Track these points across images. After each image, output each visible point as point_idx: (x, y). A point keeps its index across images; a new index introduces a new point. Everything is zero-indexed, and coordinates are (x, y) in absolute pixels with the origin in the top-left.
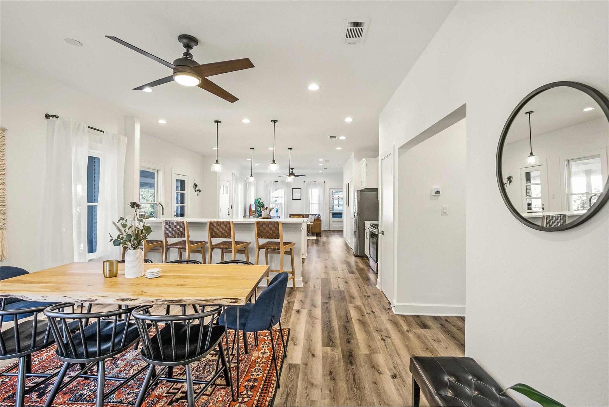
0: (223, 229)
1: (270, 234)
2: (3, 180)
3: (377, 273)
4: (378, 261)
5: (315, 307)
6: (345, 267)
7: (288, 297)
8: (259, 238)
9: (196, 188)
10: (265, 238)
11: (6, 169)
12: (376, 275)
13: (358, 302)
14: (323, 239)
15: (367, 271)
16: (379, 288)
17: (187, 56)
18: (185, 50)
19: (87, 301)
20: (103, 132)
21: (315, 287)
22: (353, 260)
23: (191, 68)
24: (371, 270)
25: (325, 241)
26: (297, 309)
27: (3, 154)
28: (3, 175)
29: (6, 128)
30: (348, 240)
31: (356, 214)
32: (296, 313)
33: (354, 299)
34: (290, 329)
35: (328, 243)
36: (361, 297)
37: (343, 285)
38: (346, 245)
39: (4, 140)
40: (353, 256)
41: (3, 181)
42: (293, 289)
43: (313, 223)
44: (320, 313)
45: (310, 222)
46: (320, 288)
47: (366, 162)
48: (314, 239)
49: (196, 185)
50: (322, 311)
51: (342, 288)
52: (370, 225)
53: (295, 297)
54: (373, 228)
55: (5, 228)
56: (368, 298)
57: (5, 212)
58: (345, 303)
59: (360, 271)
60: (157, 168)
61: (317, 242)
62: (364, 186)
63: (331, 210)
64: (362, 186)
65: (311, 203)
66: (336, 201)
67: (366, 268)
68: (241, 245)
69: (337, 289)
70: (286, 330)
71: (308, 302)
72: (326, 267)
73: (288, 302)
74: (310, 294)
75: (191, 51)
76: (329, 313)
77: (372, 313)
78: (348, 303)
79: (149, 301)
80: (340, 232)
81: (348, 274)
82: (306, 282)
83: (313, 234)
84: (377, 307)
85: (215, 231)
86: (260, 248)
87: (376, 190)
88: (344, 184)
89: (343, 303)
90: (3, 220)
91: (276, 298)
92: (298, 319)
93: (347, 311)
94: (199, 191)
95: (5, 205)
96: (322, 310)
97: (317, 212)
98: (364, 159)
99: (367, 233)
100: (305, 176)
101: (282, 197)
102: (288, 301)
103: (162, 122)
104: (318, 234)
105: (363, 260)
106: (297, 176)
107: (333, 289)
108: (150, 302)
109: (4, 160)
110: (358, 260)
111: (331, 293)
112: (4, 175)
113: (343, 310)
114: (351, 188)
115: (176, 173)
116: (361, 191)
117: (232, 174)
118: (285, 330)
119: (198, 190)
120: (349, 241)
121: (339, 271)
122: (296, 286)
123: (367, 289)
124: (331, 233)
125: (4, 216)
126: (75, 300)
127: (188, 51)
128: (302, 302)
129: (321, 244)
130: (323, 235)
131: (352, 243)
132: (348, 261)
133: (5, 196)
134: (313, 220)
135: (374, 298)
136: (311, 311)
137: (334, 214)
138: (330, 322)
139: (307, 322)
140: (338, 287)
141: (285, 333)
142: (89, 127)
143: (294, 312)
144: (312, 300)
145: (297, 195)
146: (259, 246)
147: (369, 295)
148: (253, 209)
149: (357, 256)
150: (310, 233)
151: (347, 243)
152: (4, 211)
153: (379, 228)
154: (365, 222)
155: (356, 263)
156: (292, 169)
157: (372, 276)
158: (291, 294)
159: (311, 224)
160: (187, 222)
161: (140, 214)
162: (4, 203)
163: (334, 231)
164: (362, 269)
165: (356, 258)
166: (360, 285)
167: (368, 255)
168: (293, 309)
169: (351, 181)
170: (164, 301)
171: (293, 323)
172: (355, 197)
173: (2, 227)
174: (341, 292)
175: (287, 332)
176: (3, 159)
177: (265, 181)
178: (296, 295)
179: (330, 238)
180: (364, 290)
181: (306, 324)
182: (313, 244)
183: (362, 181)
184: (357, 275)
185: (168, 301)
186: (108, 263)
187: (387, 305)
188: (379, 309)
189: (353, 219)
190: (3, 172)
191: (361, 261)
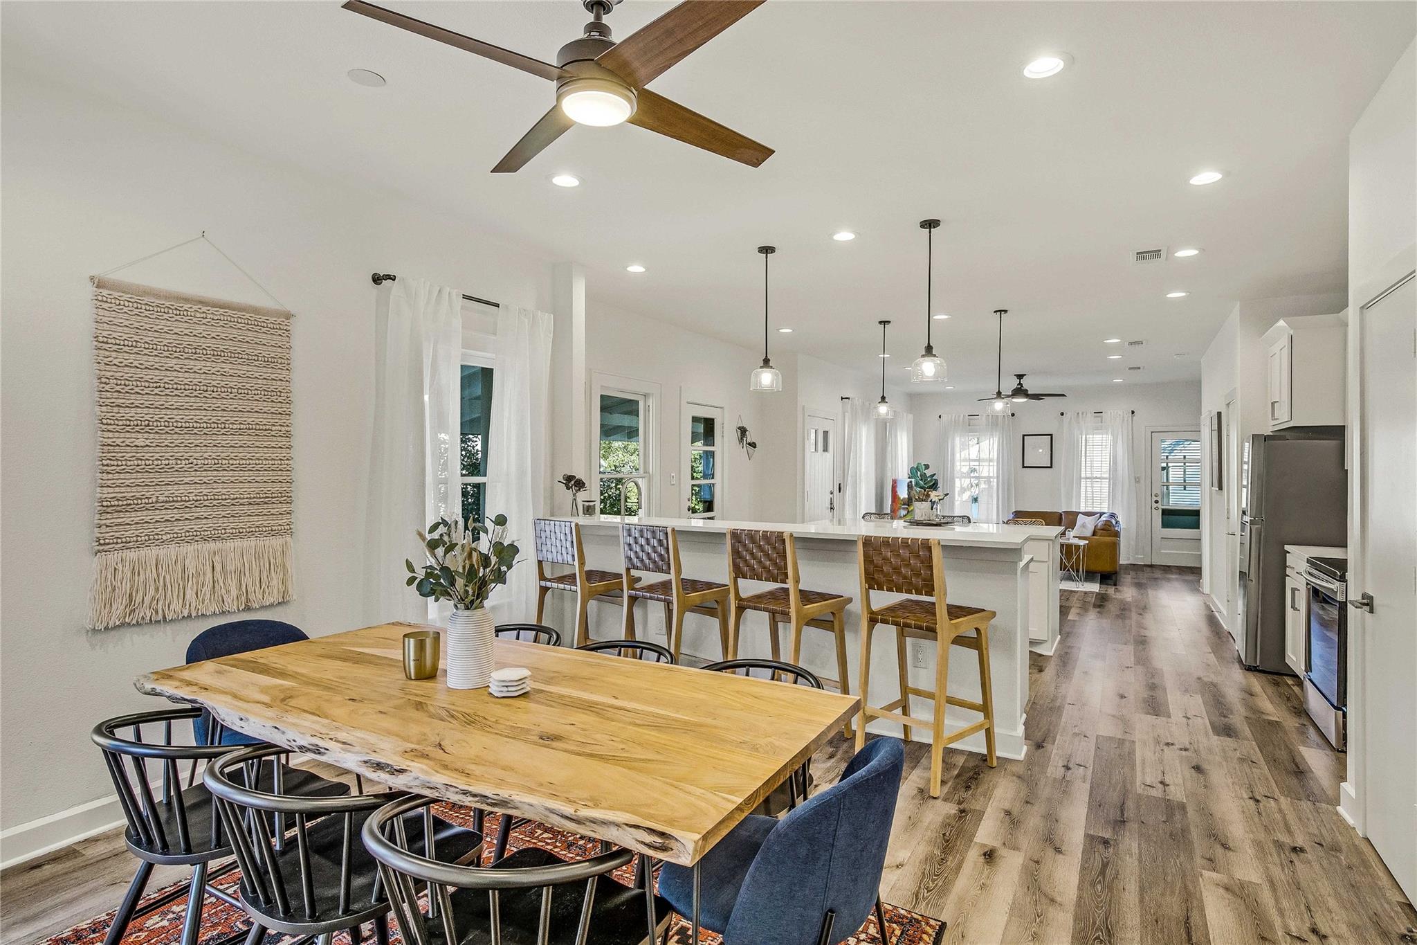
0: (767, 555)
1: (905, 578)
2: (287, 426)
3: (1340, 750)
4: (1345, 705)
5: (1058, 850)
6: (1197, 704)
7: (963, 789)
8: (871, 587)
9: (745, 439)
10: (890, 590)
11: (292, 402)
12: (1337, 759)
13: (1248, 869)
14: (1127, 593)
15: (1294, 737)
16: (1351, 821)
17: (592, 33)
18: (590, 17)
19: (310, 750)
20: (498, 306)
21: (1067, 768)
22: (1234, 681)
23: (598, 64)
24: (1312, 731)
25: (1130, 600)
26: (985, 845)
27: (287, 369)
28: (287, 414)
29: (292, 313)
30: (1219, 605)
31: (1247, 518)
32: (982, 859)
33: (1229, 849)
34: (943, 926)
35: (1143, 609)
36: (1259, 846)
37: (1184, 780)
38: (1212, 621)
39: (288, 339)
40: (1237, 666)
41: (287, 429)
42: (986, 760)
43: (1087, 542)
44: (1074, 879)
45: (1080, 538)
46: (1089, 772)
47: (1292, 332)
48: (1093, 593)
49: (743, 431)
50: (1081, 872)
51: (1177, 793)
52: (1308, 561)
53: (987, 795)
54: (1322, 575)
55: (290, 531)
56: (1293, 856)
57: (291, 497)
58: (1182, 858)
59: (1266, 730)
60: (644, 391)
61: (1101, 602)
62: (1284, 419)
63: (1157, 502)
64: (1274, 419)
65: (1087, 478)
66: (1175, 475)
67: (1291, 722)
68: (821, 605)
69: (1157, 792)
70: (931, 926)
71: (1034, 821)
72: (1122, 697)
73: (962, 811)
74: (1045, 791)
75: (606, 19)
76: (1110, 889)
77: (1313, 938)
78: (1199, 861)
79: (428, 785)
80: (1191, 573)
81: (1207, 735)
82: (1038, 739)
83: (1090, 576)
84: (1341, 915)
85: (746, 560)
86: (873, 619)
87: (1337, 433)
88: (1203, 416)
89: (1178, 856)
90: (288, 513)
91: (841, 843)
92: (983, 886)
93: (1190, 899)
94: (753, 445)
95: (291, 481)
96: (1083, 869)
97: (1106, 505)
98: (1281, 323)
99: (1294, 590)
100: (1063, 395)
101: (990, 460)
102: (962, 807)
103: (636, 269)
104: (1109, 578)
105: (1277, 684)
106: (1037, 397)
107: (1139, 791)
108: (432, 788)
109: (289, 382)
110: (1256, 683)
111: (1130, 804)
112: (289, 415)
113: (1173, 892)
114: (1228, 430)
115: (691, 401)
116: (1266, 438)
117: (842, 398)
118: (928, 924)
119: (749, 444)
120: (1221, 608)
121: (1173, 719)
122: (998, 753)
123: (1291, 817)
124: (1156, 576)
125: (289, 505)
126: (290, 741)
127: (598, 17)
128: (1012, 820)
129: (1112, 608)
130: (1127, 579)
131: (1234, 618)
132: (1214, 685)
133: (291, 462)
134: (1088, 533)
135: (1325, 863)
136: (1037, 862)
137: (1166, 513)
138: (1110, 934)
139: (1016, 910)
140: (1162, 783)
141: (925, 936)
142: (465, 297)
143: (973, 856)
144: (1051, 819)
145: (1037, 453)
146: (871, 612)
147: (1300, 841)
148: (903, 494)
149: (1249, 669)
150: (1078, 571)
151: (1217, 614)
152: (289, 495)
153: (1349, 575)
154: (1287, 547)
155: (1247, 696)
156: (1020, 377)
157: (1316, 759)
158: (976, 779)
159: (1082, 543)
160: (673, 530)
161: (583, 505)
162: (290, 478)
163: (1167, 569)
164: (1270, 723)
165: (1250, 674)
166: (1260, 791)
167: (1300, 669)
168: (975, 840)
169: (1228, 404)
170: (465, 793)
171: (961, 900)
172: (1246, 460)
173: (285, 529)
174: (1172, 809)
175: (930, 935)
176: (287, 381)
177: (940, 417)
178: (995, 786)
179: (1150, 592)
180: (1278, 816)
181: (1010, 916)
182: (1084, 608)
183: (1273, 404)
184: (1250, 746)
185: (475, 796)
186: (412, 641)
187: (1396, 912)
188: (1354, 927)
189: (1238, 533)
190: (287, 408)
191: (1270, 690)
